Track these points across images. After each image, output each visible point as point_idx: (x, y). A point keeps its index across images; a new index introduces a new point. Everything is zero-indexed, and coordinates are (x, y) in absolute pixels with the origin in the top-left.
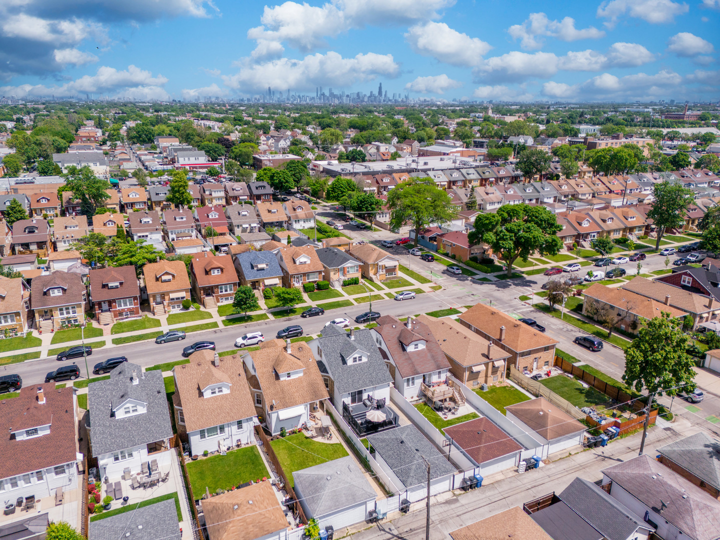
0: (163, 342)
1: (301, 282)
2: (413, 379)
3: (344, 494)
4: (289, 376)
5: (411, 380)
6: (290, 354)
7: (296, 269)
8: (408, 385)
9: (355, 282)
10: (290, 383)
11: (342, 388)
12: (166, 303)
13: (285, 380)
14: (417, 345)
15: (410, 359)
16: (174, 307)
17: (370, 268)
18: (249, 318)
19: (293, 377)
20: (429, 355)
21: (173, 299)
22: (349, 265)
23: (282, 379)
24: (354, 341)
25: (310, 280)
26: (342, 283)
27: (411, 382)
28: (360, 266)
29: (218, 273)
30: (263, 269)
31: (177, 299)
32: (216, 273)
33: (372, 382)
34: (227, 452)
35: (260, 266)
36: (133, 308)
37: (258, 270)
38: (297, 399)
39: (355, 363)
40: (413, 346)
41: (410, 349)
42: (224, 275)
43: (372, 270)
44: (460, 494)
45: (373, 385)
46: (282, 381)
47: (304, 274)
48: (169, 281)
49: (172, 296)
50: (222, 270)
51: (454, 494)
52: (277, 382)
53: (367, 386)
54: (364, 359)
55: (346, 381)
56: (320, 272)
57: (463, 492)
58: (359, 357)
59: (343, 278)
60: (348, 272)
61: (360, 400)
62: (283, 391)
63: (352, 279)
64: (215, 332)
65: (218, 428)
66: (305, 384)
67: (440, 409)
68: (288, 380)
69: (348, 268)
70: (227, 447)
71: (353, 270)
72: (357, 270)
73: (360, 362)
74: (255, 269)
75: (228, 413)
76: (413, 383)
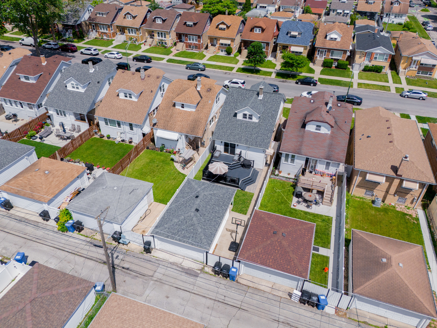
0: (188, 68)
1: (324, 57)
2: (293, 157)
3: (100, 206)
4: (183, 107)
5: (290, 156)
6: (198, 91)
7: (324, 43)
8: (286, 160)
9: (377, 70)
10: (180, 112)
11: (217, 135)
12: (217, 45)
13: (179, 109)
14: (320, 126)
15: (302, 137)
16: (222, 51)
17: (402, 61)
18: (257, 71)
19: (185, 109)
20: (328, 142)
21: (222, 44)
22: (378, 51)
23: (176, 107)
24: (261, 100)
25: (333, 57)
26: (362, 68)
27: (290, 159)
28: (390, 55)
29: (259, 31)
30: (294, 37)
31: (226, 45)
32: (257, 31)
33: (247, 141)
34: (122, 142)
35: (293, 33)
36: (197, 44)
37: (290, 37)
38: (177, 127)
39: (244, 119)
40: (315, 127)
41: (311, 128)
42: (263, 34)
43: (403, 63)
44: (207, 273)
45: (246, 144)
46: (176, 109)
47: (329, 50)
48: (224, 29)
49: (222, 41)
50: (263, 30)
51: (203, 269)
52: (172, 108)
53: (240, 143)
54: (255, 120)
55: (225, 131)
56: (345, 52)
57: (213, 273)
58: (249, 115)
59: (367, 63)
60: (376, 58)
61: (233, 152)
62: (171, 116)
63: (376, 66)
64: (226, 73)
65: (116, 123)
66: (191, 118)
67: (299, 195)
68: (181, 110)
69: (377, 54)
70: (121, 139)
71: (382, 57)
72: (386, 59)
73: (250, 120)
74: (289, 35)
75: (126, 114)
76: (293, 161)
